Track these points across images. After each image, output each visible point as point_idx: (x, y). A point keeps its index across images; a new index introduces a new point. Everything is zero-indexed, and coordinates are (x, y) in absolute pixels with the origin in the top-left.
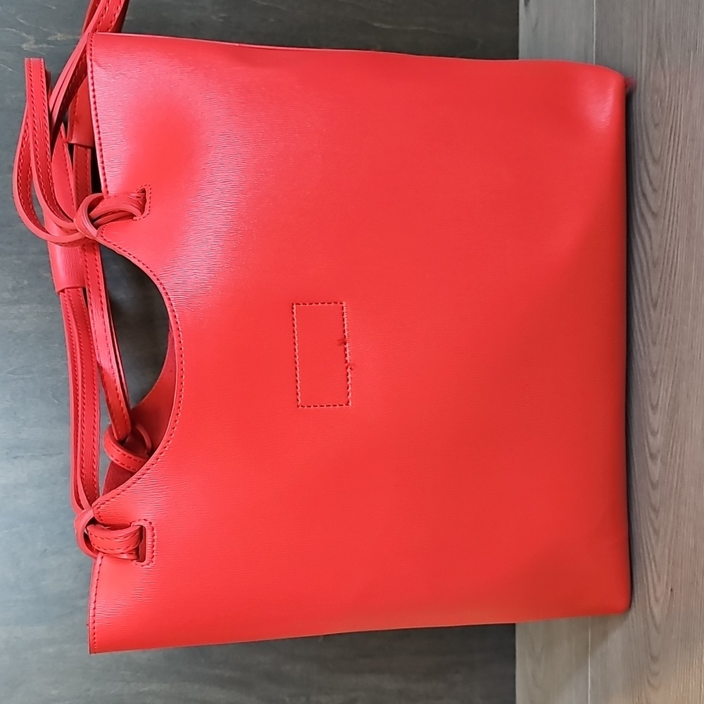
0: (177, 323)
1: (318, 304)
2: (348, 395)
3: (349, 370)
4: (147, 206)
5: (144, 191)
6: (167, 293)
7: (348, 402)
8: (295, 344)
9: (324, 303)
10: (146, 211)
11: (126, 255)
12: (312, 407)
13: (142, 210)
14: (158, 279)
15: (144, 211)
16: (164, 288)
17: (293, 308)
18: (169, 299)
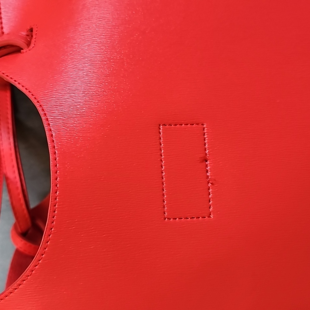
0: (53, 141)
1: (181, 125)
2: (210, 207)
3: (210, 185)
4: (33, 41)
5: (31, 30)
6: (45, 114)
7: (210, 215)
8: (161, 161)
9: (187, 124)
10: (32, 45)
11: (12, 82)
12: (178, 219)
13: (29, 44)
14: (38, 102)
15: (30, 45)
16: (43, 110)
17: (160, 129)
18: (47, 119)
